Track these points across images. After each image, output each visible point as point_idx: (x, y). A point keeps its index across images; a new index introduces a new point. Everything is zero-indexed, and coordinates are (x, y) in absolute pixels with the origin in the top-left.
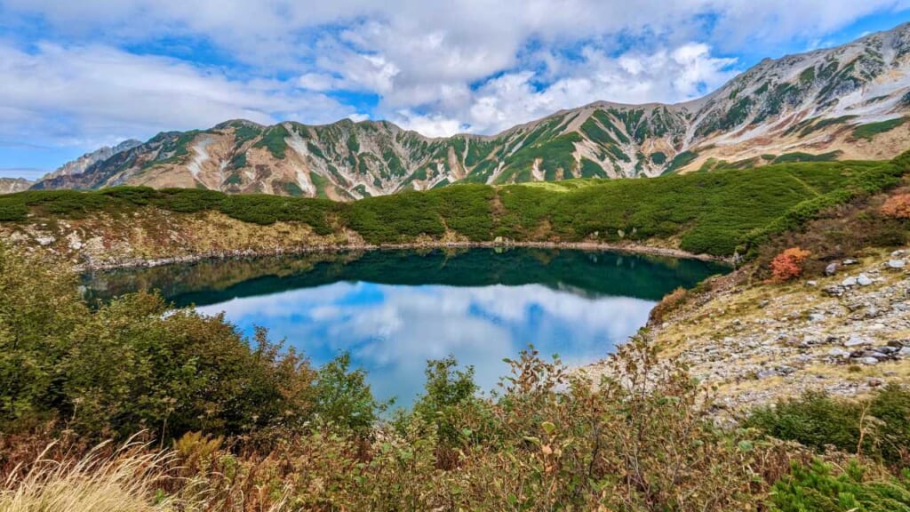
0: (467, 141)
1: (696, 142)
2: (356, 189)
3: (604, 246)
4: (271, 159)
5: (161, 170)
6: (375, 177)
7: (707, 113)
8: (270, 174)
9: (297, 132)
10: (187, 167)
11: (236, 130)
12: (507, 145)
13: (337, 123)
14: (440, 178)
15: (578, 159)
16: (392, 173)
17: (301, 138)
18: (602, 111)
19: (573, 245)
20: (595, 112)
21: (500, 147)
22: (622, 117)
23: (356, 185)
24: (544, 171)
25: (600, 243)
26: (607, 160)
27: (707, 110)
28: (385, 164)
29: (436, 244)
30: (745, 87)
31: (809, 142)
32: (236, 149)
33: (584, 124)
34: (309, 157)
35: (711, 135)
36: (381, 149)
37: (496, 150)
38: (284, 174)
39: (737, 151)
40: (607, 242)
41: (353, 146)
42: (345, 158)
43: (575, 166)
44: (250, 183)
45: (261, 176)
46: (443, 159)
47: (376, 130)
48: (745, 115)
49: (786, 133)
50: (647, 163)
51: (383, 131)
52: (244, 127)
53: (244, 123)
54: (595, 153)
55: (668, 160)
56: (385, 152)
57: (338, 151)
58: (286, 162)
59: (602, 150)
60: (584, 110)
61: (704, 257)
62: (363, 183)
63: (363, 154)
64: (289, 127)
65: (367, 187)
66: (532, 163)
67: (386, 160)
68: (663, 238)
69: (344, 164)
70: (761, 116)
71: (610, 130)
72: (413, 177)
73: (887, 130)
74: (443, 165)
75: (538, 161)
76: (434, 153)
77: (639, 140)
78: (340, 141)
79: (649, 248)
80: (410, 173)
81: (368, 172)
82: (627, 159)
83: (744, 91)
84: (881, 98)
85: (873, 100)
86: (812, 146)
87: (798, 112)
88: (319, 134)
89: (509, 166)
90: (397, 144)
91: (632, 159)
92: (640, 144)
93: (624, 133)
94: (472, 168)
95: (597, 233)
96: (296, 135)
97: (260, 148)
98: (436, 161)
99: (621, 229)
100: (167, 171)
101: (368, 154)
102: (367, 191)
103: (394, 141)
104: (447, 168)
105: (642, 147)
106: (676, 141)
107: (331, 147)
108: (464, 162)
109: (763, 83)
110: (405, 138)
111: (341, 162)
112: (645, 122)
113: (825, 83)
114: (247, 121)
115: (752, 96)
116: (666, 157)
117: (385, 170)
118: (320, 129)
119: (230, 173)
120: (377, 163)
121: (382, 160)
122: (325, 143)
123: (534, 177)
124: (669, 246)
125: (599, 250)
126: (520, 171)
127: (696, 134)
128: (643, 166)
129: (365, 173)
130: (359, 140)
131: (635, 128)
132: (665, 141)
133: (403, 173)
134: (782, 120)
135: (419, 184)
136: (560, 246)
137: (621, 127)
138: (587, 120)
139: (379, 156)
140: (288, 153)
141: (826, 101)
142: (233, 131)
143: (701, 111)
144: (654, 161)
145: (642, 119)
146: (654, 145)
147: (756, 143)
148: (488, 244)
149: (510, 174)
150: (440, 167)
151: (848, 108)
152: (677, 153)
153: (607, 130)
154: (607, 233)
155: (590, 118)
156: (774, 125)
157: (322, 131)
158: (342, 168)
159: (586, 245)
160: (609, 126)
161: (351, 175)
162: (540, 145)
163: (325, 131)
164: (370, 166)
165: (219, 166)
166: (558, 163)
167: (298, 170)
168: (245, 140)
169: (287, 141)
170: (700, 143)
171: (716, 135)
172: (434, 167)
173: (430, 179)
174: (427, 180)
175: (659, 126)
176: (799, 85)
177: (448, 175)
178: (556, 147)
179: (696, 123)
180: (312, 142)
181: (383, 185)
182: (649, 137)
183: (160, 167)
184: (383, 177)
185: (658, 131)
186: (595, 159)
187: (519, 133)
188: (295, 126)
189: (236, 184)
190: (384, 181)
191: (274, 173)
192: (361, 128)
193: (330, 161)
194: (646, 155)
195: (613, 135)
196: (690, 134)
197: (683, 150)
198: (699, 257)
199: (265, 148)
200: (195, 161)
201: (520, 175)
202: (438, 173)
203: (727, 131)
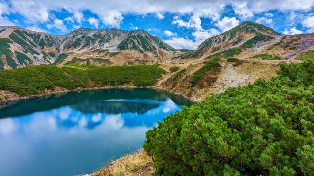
1: (65, 50)
3: (112, 87)
7: (67, 41)
19: (103, 88)
20: (15, 30)
25: (111, 86)
26: (29, 53)
27: (66, 40)
29: (53, 92)
30: (77, 35)
31: (101, 55)
35: (70, 49)
39: (81, 55)
40: (113, 86)
48: (80, 44)
49: (93, 52)
50: (48, 56)
55: (56, 56)
59: (25, 49)
60: (8, 28)
61: (141, 87)
68: (128, 84)
70: (85, 45)
73: (117, 55)
79: (125, 86)
82: (38, 54)
83: (77, 36)
84: (113, 46)
85: (111, 46)
86: (102, 56)
87: (95, 46)
91: (40, 54)
92: (42, 48)
93: (33, 42)
95: (109, 83)
99: (116, 82)
105: (43, 49)
106: (57, 49)
109: (83, 35)
112: (42, 40)
113: (100, 39)
115: (81, 38)
116: (55, 55)
124: (131, 85)
125: (111, 88)
127: (64, 48)
128: (47, 57)
131: (38, 41)
132: (53, 49)
134: (91, 48)
136: (99, 88)
138: (12, 33)
141: (101, 44)
143: (64, 40)
144: (50, 56)
145: (41, 38)
146: (49, 50)
147: (86, 54)
148: (75, 90)
151: (106, 47)
152: (59, 54)
153: (25, 40)
154: (112, 83)
155: (13, 33)
156: (89, 49)
159: (107, 87)
170: (67, 51)
171: (72, 49)
175: (49, 42)
176: (93, 38)
179: (63, 44)
182: (45, 46)
185: (49, 44)
186: (22, 52)
194: (47, 53)
195: (28, 42)
196: (62, 47)
197: (61, 53)
198: (140, 87)
203: (76, 48)
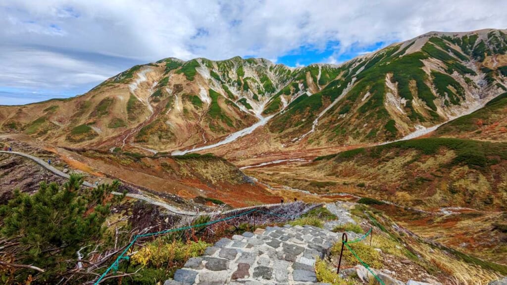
0: (320, 68)
2: (240, 101)
4: (184, 81)
5: (111, 87)
6: (254, 93)
8: (182, 90)
9: (205, 64)
10: (129, 85)
11: (167, 64)
12: (351, 69)
13: (231, 59)
14: (300, 93)
15: (428, 72)
16: (265, 91)
17: (207, 68)
18: (436, 37)
21: (346, 71)
22: (456, 41)
23: (240, 98)
24: (397, 83)
28: (262, 85)
32: (164, 75)
33: (423, 47)
34: (210, 79)
36: (259, 76)
37: (342, 73)
38: (191, 90)
41: (240, 73)
42: (235, 81)
43: (427, 79)
44: (168, 96)
45: (176, 92)
46: (302, 81)
47: (256, 64)
51: (261, 65)
52: (172, 62)
53: (173, 60)
54: (442, 68)
56: (261, 77)
57: (230, 76)
58: (194, 83)
62: (245, 97)
63: (247, 78)
64: (199, 61)
65: (248, 100)
66: (384, 77)
67: (262, 82)
69: (233, 85)
71: (449, 52)
72: (280, 93)
74: (302, 85)
75: (389, 76)
76: (296, 77)
77: (479, 58)
78: (232, 70)
80: (278, 91)
81: (249, 90)
88: (219, 66)
89: (361, 80)
90: (270, 72)
94: (324, 87)
96: (203, 66)
97: (179, 74)
98: (298, 82)
100: (115, 87)
101: (249, 78)
102: (247, 102)
103: (268, 70)
104: (306, 86)
107: (226, 74)
108: (318, 82)
110: (275, 69)
111: (231, 83)
114: (175, 58)
117: (261, 89)
118: (220, 63)
119: (157, 89)
120: (256, 84)
121: (259, 82)
122: (222, 72)
123: (388, 88)
126: (374, 84)
129: (247, 91)
130: (245, 69)
133: (274, 90)
135: (285, 98)
137: (457, 48)
139: (258, 80)
140: (196, 77)
142: (165, 64)
149: (364, 87)
150: (300, 86)
157: (221, 64)
158: (232, 88)
160: (447, 48)
161: (238, 92)
162: (389, 63)
163: (223, 63)
164: (251, 86)
165: (152, 86)
166: (409, 76)
167: (201, 88)
168: (171, 70)
169: (197, 69)
172: (296, 86)
173: (293, 94)
174: (290, 95)
177: (306, 91)
178: (404, 63)
180: (214, 70)
181: (259, 99)
183: (111, 85)
184: (259, 94)
187: (359, 61)
188: (203, 61)
189: (158, 97)
190: (260, 96)
191: (184, 90)
192: (247, 62)
193: (225, 83)
199: (182, 74)
200: (136, 82)
201: (374, 87)
202: (299, 90)
